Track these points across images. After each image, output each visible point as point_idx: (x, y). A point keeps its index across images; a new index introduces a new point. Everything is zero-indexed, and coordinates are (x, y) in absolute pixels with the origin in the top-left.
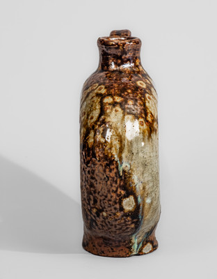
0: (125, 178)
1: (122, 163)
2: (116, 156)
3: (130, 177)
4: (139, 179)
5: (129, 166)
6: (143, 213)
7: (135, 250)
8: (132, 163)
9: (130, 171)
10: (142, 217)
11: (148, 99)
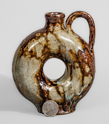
7: (39, 110)
11: (32, 41)
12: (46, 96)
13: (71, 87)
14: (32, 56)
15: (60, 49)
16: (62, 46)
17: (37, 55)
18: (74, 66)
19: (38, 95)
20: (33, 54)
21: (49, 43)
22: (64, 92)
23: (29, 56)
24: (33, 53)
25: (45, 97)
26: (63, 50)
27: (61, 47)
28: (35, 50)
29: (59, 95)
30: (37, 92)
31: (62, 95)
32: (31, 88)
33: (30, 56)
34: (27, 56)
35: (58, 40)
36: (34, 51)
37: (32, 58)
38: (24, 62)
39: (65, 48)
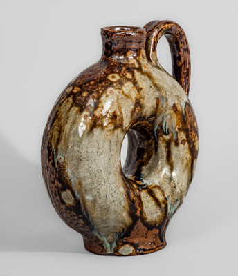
0: (60, 170)
1: (57, 155)
2: (53, 147)
3: (64, 170)
4: (73, 173)
5: (63, 158)
6: (86, 209)
7: (109, 249)
8: (66, 156)
9: (64, 164)
10: (87, 213)
11: (108, 93)
12: (138, 213)
13: (175, 187)
14: (116, 127)
15: (158, 105)
16: (163, 97)
17: (124, 124)
18: (177, 139)
19: (125, 214)
20: (118, 122)
21: (141, 93)
22: (166, 199)
23: (111, 127)
24: (118, 118)
25: (137, 215)
26: (162, 106)
27: (161, 99)
28: (121, 113)
29: (158, 208)
30: (124, 207)
31: (163, 206)
32: (115, 199)
33: (113, 127)
34: (106, 129)
35: (155, 85)
36: (119, 114)
37: (116, 132)
38: (101, 142)
39: (167, 101)
